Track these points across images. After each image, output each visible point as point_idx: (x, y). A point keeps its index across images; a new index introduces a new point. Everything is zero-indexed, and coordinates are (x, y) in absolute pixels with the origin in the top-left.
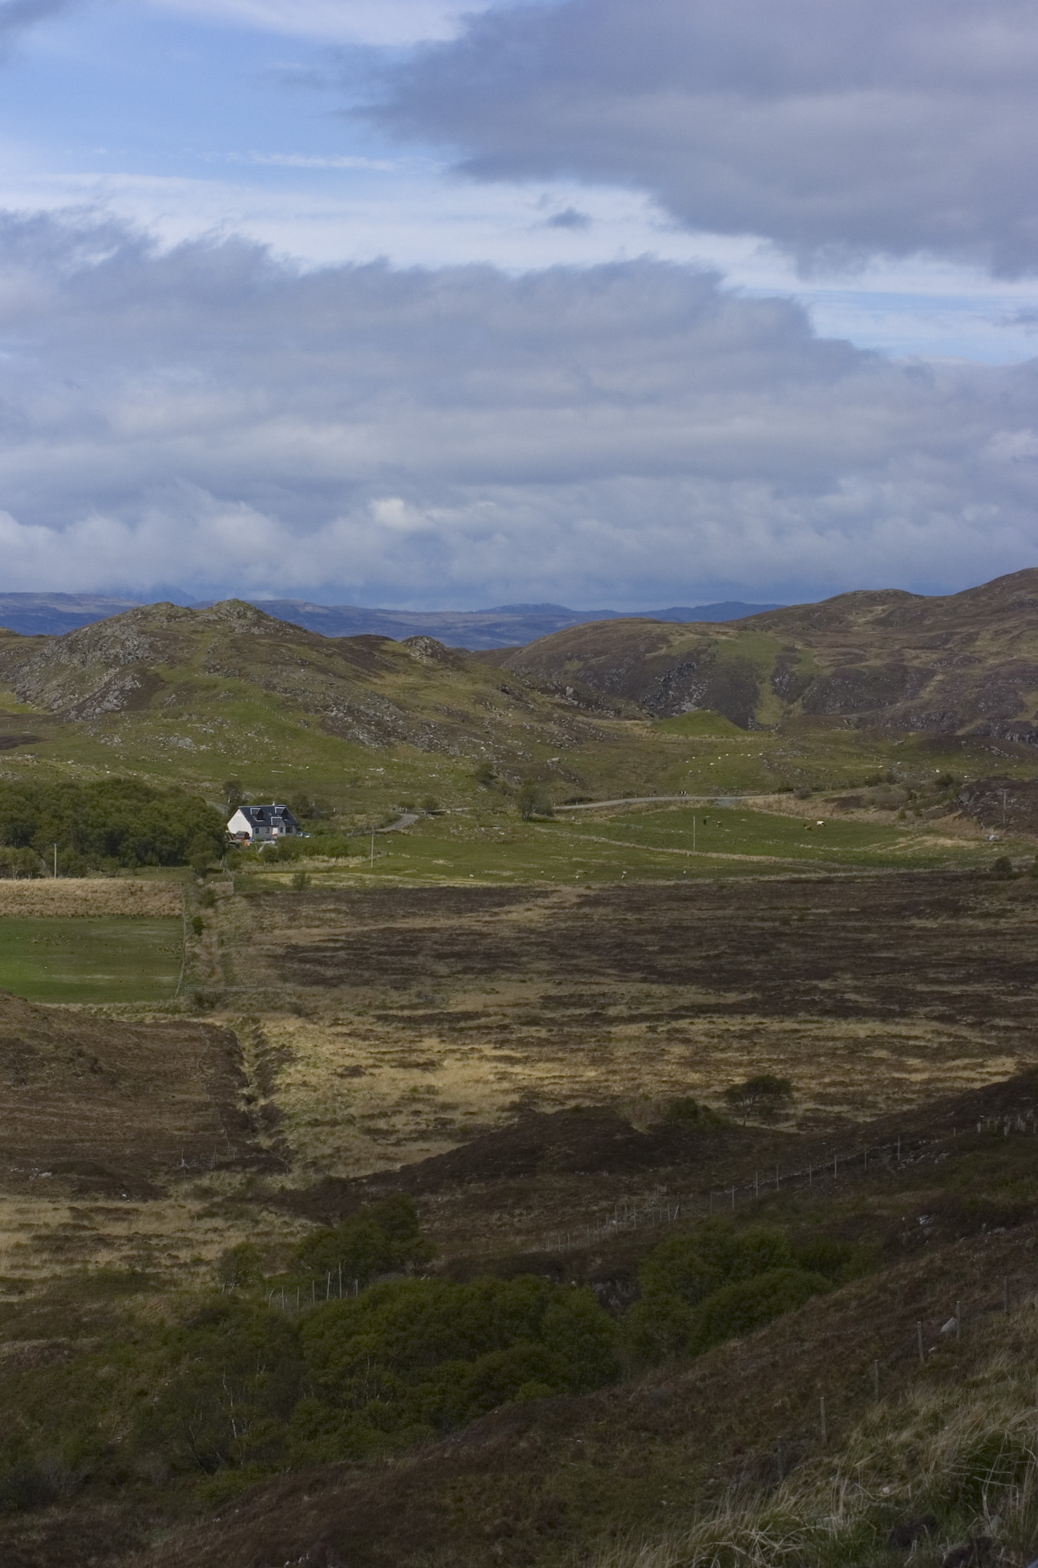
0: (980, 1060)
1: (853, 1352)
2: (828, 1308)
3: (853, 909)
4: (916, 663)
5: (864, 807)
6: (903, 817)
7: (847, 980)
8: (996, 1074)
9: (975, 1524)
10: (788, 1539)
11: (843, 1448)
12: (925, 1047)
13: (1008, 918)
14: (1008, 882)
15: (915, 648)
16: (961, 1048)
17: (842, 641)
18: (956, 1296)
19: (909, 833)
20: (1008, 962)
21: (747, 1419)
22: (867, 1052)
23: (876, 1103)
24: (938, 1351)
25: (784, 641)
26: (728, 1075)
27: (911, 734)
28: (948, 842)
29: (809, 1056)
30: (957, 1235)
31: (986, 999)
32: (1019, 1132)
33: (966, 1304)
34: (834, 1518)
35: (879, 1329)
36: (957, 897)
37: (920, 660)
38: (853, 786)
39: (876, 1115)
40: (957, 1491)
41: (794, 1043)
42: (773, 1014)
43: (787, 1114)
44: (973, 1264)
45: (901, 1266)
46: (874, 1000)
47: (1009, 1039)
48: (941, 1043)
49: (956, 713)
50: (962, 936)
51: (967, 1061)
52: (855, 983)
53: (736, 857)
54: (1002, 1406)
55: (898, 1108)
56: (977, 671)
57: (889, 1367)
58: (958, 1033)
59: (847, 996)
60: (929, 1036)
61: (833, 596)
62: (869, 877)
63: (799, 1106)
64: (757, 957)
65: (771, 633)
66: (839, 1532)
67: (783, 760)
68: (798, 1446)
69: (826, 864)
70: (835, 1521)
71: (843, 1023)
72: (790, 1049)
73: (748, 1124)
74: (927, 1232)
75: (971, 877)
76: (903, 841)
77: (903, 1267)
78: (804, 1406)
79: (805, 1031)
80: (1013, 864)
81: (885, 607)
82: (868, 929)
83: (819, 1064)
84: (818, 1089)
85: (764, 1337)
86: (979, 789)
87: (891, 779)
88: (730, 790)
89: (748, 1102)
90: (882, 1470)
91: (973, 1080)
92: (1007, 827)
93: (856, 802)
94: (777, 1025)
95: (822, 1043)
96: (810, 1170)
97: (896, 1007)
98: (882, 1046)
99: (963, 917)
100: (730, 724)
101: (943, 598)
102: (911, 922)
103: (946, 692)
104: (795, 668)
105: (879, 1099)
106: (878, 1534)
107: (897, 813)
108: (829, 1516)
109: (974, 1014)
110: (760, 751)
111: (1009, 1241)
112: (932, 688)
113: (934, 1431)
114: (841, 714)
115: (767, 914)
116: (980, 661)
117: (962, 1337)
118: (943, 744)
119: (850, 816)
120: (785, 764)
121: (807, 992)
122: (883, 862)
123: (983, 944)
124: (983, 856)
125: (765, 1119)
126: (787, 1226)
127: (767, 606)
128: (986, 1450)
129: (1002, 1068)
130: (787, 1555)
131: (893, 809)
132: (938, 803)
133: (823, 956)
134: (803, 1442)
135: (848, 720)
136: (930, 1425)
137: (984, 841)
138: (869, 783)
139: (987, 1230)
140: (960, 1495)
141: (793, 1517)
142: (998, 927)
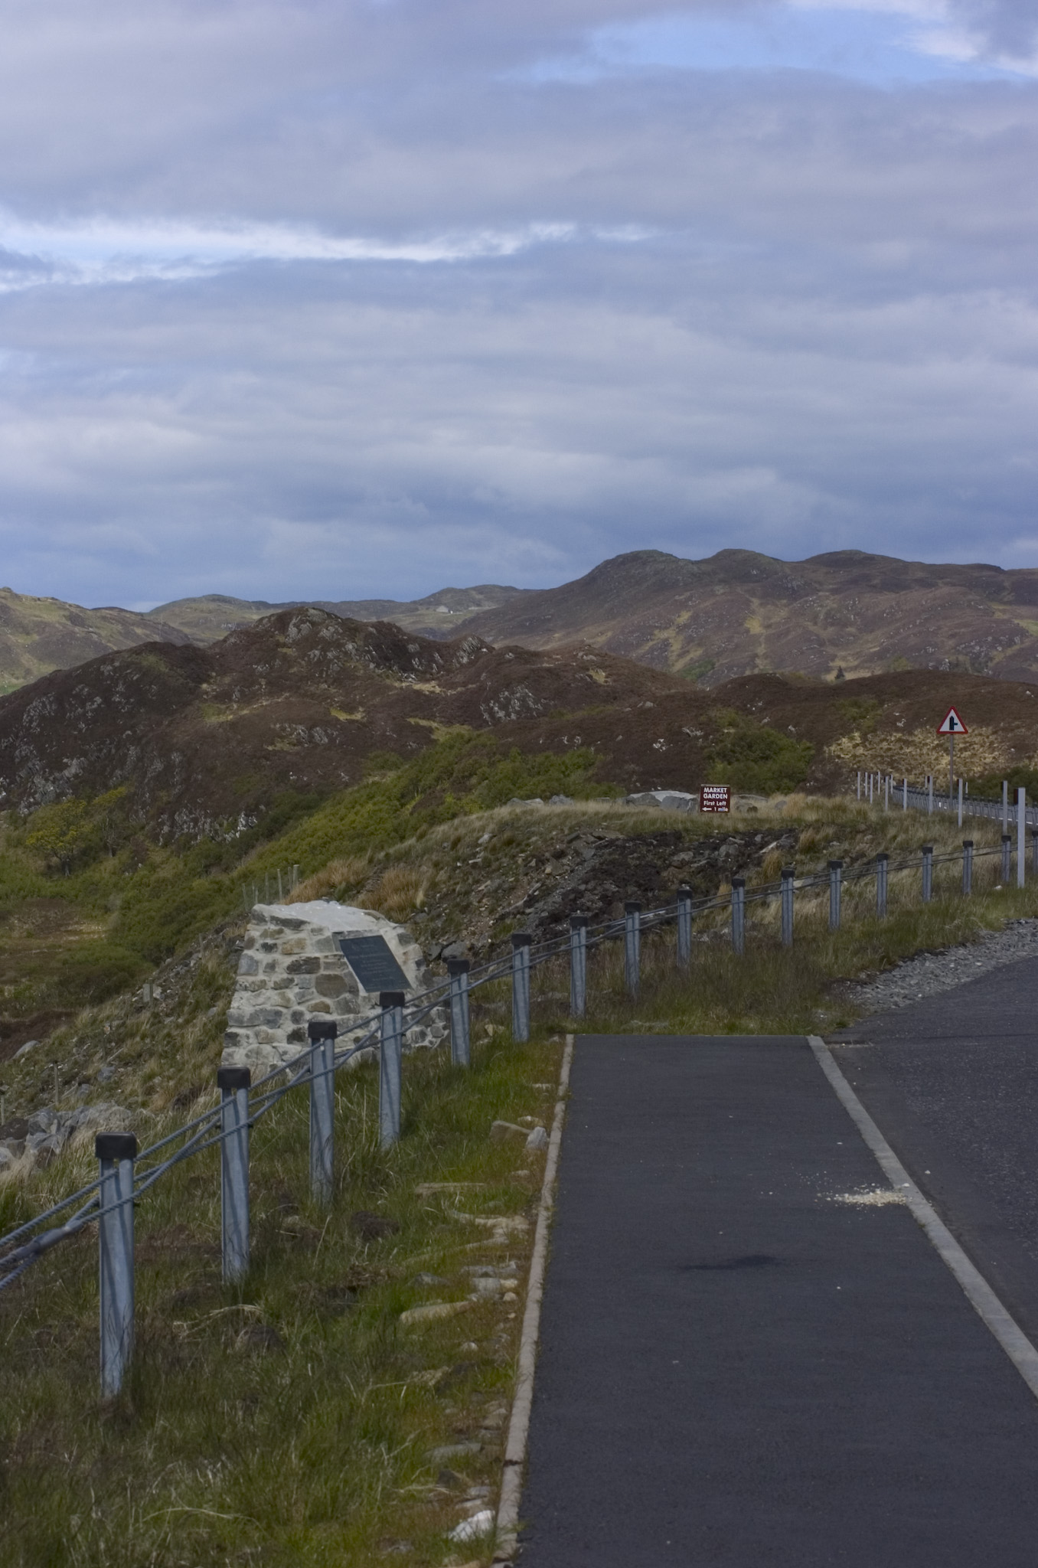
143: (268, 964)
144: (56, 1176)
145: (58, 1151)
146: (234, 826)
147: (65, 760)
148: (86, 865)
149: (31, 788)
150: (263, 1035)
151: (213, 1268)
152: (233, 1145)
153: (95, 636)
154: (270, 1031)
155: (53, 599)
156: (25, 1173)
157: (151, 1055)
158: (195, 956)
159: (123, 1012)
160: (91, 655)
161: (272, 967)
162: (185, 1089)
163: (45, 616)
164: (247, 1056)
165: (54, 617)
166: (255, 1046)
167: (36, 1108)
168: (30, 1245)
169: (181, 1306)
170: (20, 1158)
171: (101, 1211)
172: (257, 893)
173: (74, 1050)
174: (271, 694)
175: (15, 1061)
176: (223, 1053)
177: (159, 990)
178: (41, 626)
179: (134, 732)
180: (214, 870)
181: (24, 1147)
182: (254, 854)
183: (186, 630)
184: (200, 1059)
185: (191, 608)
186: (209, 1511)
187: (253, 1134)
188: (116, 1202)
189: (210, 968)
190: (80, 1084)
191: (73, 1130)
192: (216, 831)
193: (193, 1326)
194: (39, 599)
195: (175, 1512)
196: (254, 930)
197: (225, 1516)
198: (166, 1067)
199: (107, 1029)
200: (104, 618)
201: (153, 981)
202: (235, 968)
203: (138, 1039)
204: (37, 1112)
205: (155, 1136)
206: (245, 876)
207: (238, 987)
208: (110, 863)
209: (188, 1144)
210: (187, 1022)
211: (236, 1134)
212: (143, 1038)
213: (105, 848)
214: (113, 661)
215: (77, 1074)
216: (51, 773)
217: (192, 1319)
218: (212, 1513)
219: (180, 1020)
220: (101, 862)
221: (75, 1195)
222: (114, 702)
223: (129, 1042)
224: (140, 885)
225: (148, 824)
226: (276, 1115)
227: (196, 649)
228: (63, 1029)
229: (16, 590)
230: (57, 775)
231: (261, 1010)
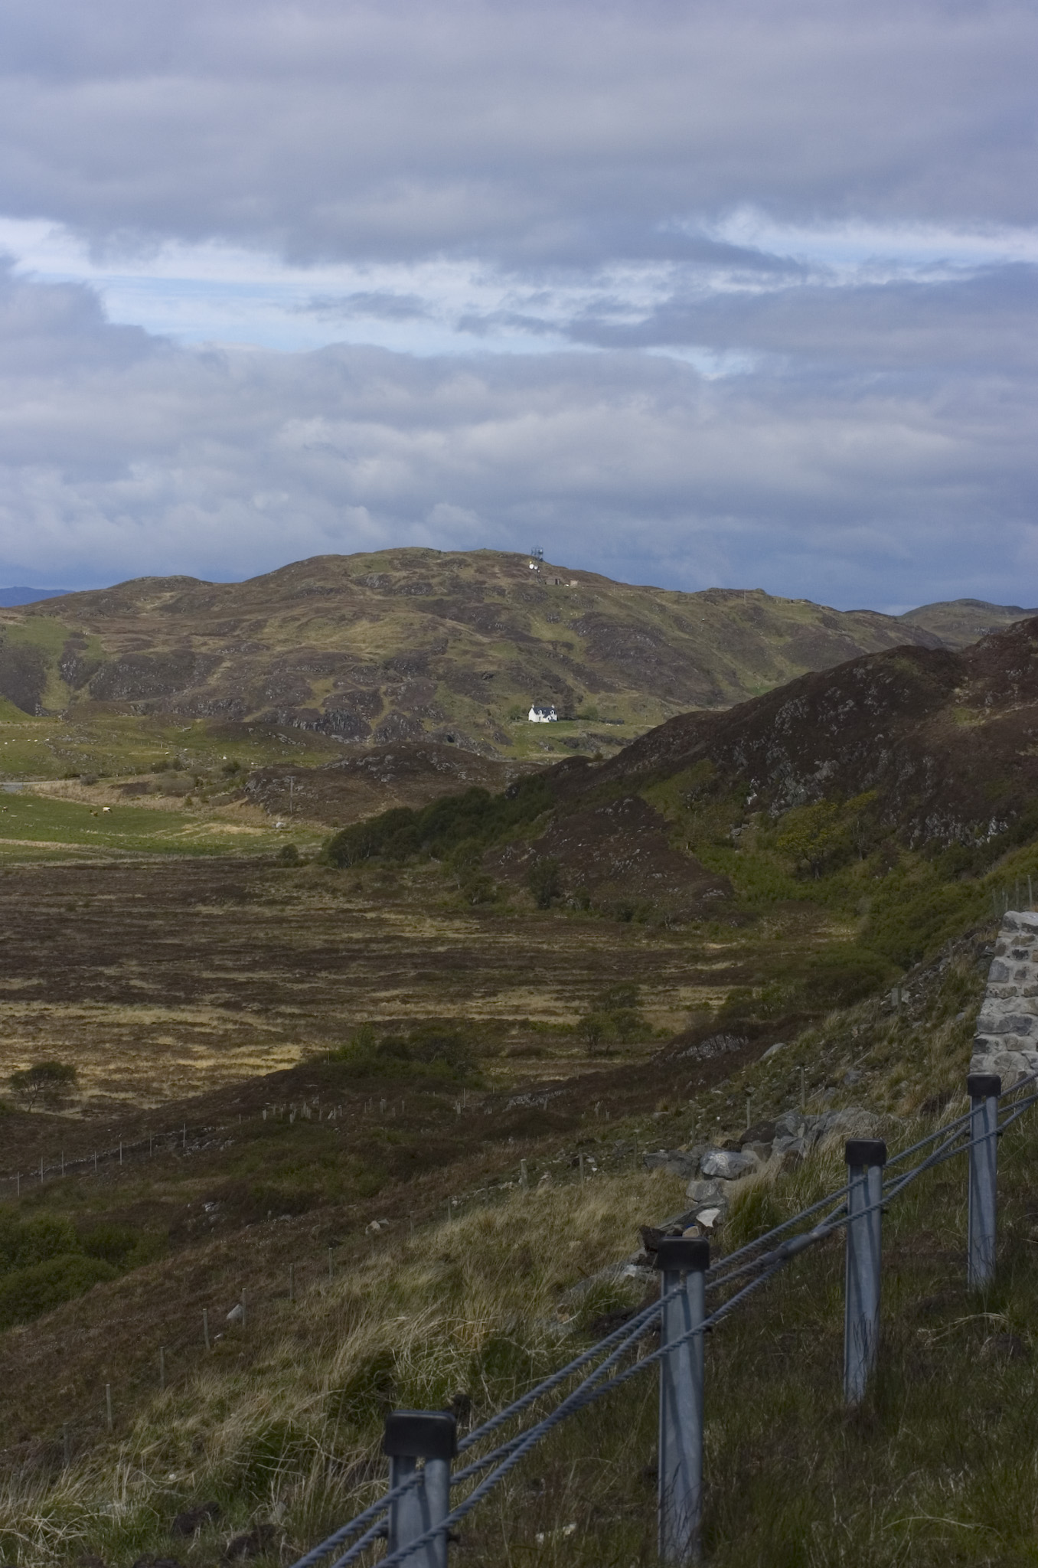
0: (266, 1047)
1: (139, 1339)
2: (114, 1295)
3: (139, 896)
4: (204, 649)
5: (150, 793)
6: (189, 803)
7: (133, 966)
8: (282, 1061)
9: (259, 1511)
10: (71, 1526)
11: (129, 1434)
12: (211, 1034)
13: (294, 905)
14: (294, 870)
15: (203, 635)
16: (247, 1036)
17: (129, 627)
18: (241, 1284)
19: (196, 819)
20: (293, 950)
21: (33, 1406)
22: (152, 1039)
23: (161, 1089)
24: (224, 1338)
25: (71, 627)
26: (13, 1061)
27: (198, 720)
28: (234, 829)
29: (94, 1042)
30: (242, 1222)
31: (271, 987)
32: (304, 1119)
33: (252, 1291)
34: (117, 1505)
35: (164, 1316)
36: (242, 885)
37: (207, 647)
38: (140, 773)
39: (161, 1101)
40: (240, 1479)
41: (80, 1030)
42: (58, 1000)
43: (72, 1101)
44: (258, 1252)
45: (186, 1253)
46: (159, 987)
47: (295, 1027)
48: (226, 1030)
49: (243, 699)
50: (248, 922)
51: (252, 1048)
52: (141, 969)
53: (22, 843)
54: (287, 1393)
55: (184, 1095)
56: (264, 658)
57: (175, 1354)
58: (243, 1020)
59: (133, 983)
60: (215, 1023)
61: (123, 581)
62: (155, 863)
63: (84, 1093)
64: (42, 943)
65: (58, 619)
66: (122, 1519)
67: (70, 746)
68: (84, 1433)
69: (112, 850)
70: (118, 1508)
71: (129, 1009)
72: (75, 1035)
73: (33, 1110)
74: (212, 1219)
75: (259, 864)
76: (189, 828)
77: (188, 1254)
78: (90, 1393)
79: (90, 1017)
80: (300, 851)
81: (172, 593)
82: (152, 916)
83: (105, 1050)
84: (104, 1076)
85: (49, 1324)
86: (266, 777)
87: (177, 766)
88: (16, 776)
89: (33, 1088)
90: (169, 1457)
91: (259, 1067)
92: (294, 814)
93: (142, 789)
94: (62, 1011)
95: (107, 1029)
96: (95, 1157)
97: (182, 994)
98: (167, 1033)
99: (250, 904)
100: (17, 710)
101: (232, 585)
102: (197, 909)
103: (234, 679)
104: (83, 653)
105: (165, 1086)
106: (161, 1521)
107: (183, 800)
108: (112, 1503)
109: (260, 1001)
110: (47, 737)
111: (295, 1228)
112: (219, 675)
113: (220, 1419)
114: (129, 700)
115: (52, 900)
116: (268, 648)
117: (247, 1324)
118: (232, 732)
119: (136, 802)
120: (71, 750)
121: (92, 979)
122: (169, 850)
123: (270, 931)
124: (269, 844)
125: (51, 1105)
126: (73, 1213)
127: (56, 591)
128: (270, 1437)
129: (287, 1056)
130: (71, 1542)
131: (179, 795)
132: (225, 789)
133: (108, 942)
134: (88, 1429)
135: (135, 706)
136: (217, 1412)
137: (271, 828)
138: (156, 770)
139: (272, 1218)
140: (244, 1482)
141: (76, 1504)
142: (285, 914)
143: (1018, 971)
144: (802, 1180)
145: (805, 1155)
146: (984, 831)
147: (817, 762)
148: (836, 868)
149: (782, 790)
150: (1012, 1042)
151: (959, 1276)
152: (982, 1154)
153: (848, 639)
154: (1019, 1038)
155: (806, 601)
156: (772, 1177)
157: (898, 1060)
158: (943, 961)
159: (871, 1017)
160: (844, 658)
161: (1022, 974)
162: (933, 1094)
163: (797, 618)
164: (996, 1063)
165: (807, 620)
166: (1004, 1053)
167: (782, 1111)
168: (778, 1250)
169: (927, 1313)
170: (767, 1161)
171: (849, 1217)
172: (1007, 899)
173: (822, 1053)
174: (1023, 699)
175: (761, 1062)
176: (972, 1060)
177: (908, 994)
178: (794, 629)
179: (886, 736)
180: (964, 876)
181: (771, 1150)
182: (1004, 859)
183: (940, 634)
184: (947, 1064)
185: (944, 612)
186: (950, 1520)
187: (1001, 1141)
188: (864, 1208)
189: (958, 972)
190: (827, 1088)
191: (820, 1134)
192: (967, 836)
193: (938, 1334)
194: (792, 601)
195: (916, 1520)
196: (1005, 937)
197: (966, 1526)
198: (914, 1071)
199: (855, 1032)
200: (857, 621)
201: (902, 985)
202: (986, 974)
203: (885, 1043)
204: (784, 1115)
205: (903, 1141)
206: (995, 881)
207: (988, 994)
208: (860, 866)
209: (935, 1153)
210: (935, 1027)
211: (984, 1142)
212: (891, 1042)
213: (856, 850)
214: (866, 664)
215: (824, 1077)
216: (802, 776)
217: (937, 1327)
218: (953, 1522)
219: (928, 1025)
220: (851, 865)
221: (824, 1201)
222: (867, 705)
223: (876, 1046)
224: (890, 889)
225: (899, 827)
226: (1024, 1123)
227: (948, 653)
228: (810, 1032)
229: (769, 592)
230: (808, 776)
231: (1011, 1017)
